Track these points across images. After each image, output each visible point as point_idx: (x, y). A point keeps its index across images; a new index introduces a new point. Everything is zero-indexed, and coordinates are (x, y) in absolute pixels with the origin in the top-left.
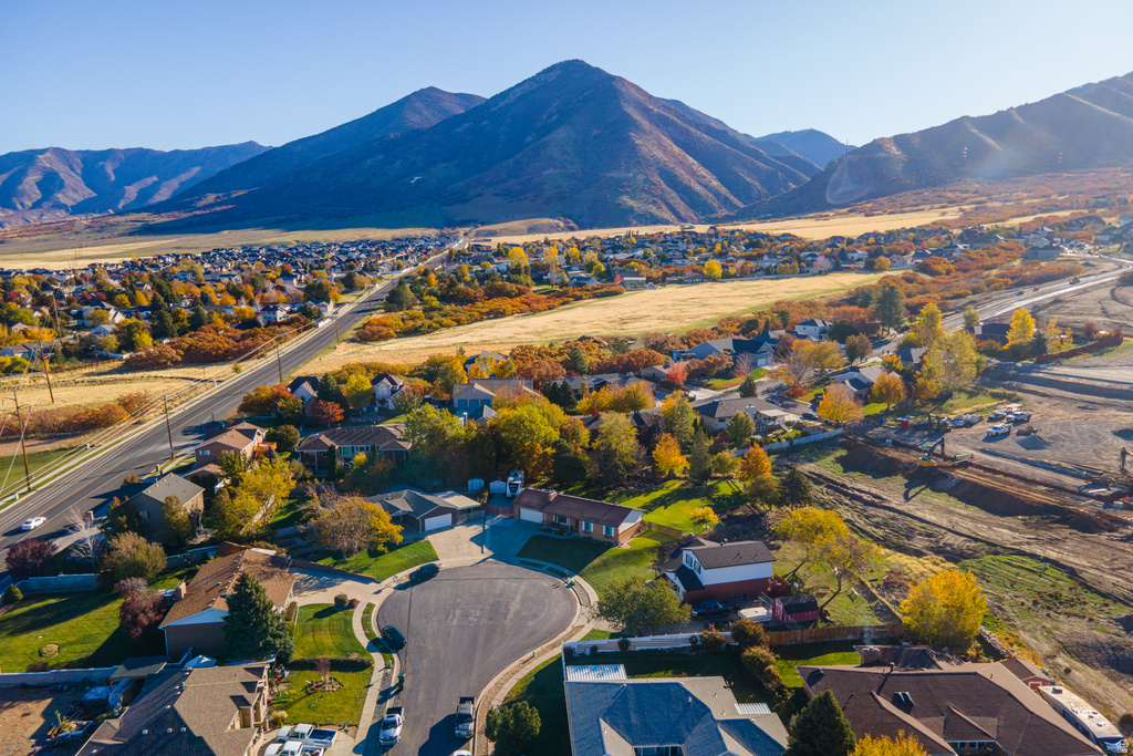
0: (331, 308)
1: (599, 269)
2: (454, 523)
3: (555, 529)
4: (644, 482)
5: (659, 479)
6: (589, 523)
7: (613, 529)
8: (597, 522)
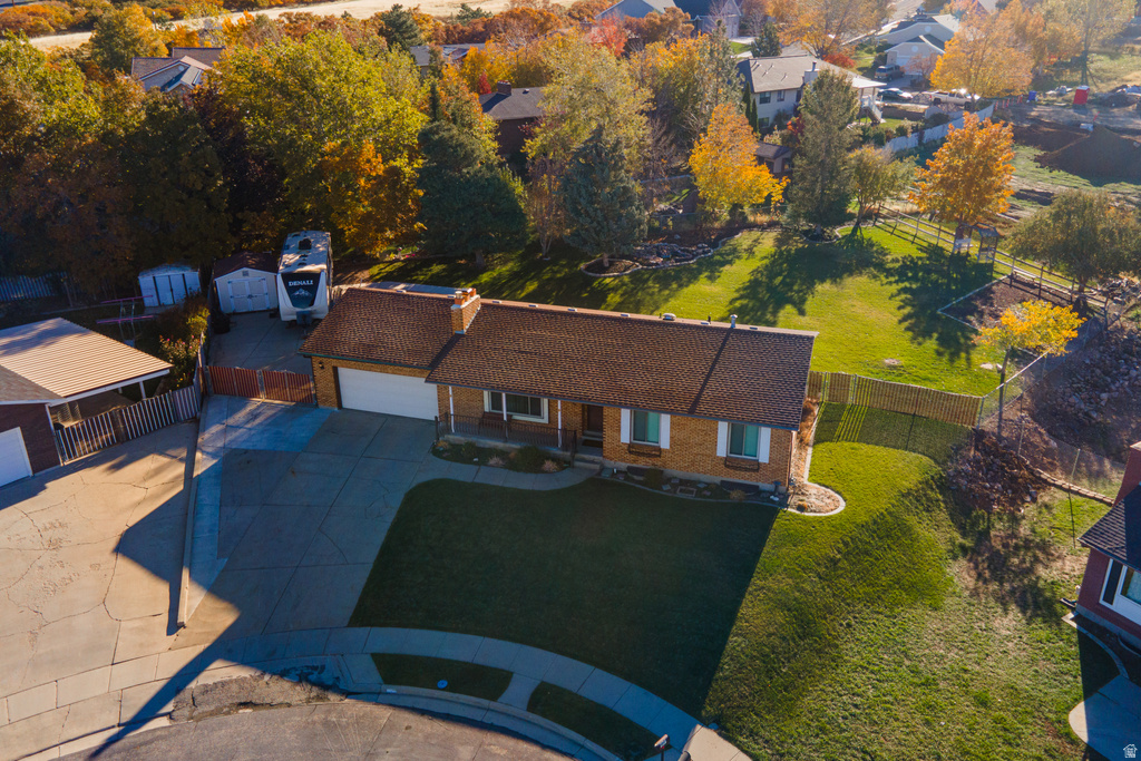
2: (48, 466)
3: (500, 445)
4: (680, 242)
5: (709, 231)
6: (652, 415)
7: (765, 434)
8: (691, 408)
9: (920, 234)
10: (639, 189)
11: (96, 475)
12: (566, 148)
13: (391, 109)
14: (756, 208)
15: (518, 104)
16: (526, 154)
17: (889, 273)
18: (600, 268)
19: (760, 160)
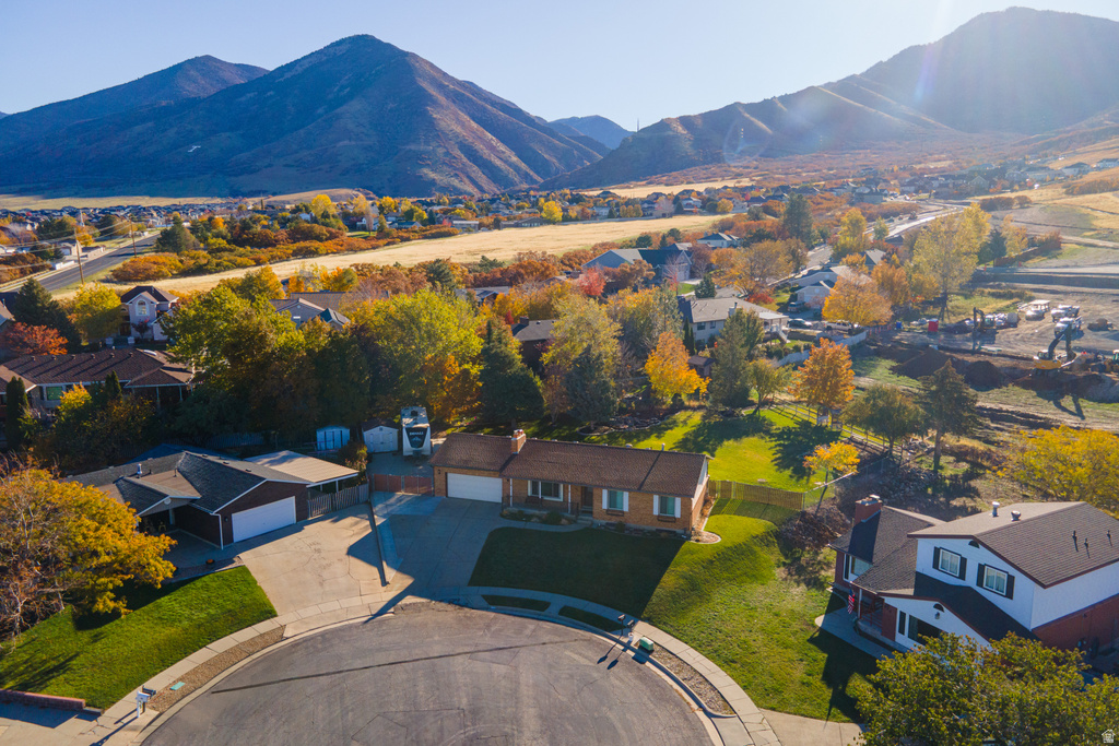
0: (77, 250)
1: (420, 217)
2: (303, 518)
3: (537, 512)
4: (640, 417)
5: (659, 411)
6: (619, 492)
7: (678, 501)
8: (639, 488)
9: (798, 414)
10: (612, 384)
11: (326, 524)
12: (567, 358)
13: (462, 335)
14: (690, 396)
15: (535, 331)
16: (543, 362)
17: (772, 435)
18: (589, 431)
19: (691, 366)
